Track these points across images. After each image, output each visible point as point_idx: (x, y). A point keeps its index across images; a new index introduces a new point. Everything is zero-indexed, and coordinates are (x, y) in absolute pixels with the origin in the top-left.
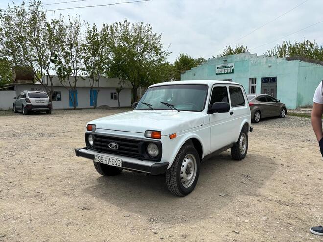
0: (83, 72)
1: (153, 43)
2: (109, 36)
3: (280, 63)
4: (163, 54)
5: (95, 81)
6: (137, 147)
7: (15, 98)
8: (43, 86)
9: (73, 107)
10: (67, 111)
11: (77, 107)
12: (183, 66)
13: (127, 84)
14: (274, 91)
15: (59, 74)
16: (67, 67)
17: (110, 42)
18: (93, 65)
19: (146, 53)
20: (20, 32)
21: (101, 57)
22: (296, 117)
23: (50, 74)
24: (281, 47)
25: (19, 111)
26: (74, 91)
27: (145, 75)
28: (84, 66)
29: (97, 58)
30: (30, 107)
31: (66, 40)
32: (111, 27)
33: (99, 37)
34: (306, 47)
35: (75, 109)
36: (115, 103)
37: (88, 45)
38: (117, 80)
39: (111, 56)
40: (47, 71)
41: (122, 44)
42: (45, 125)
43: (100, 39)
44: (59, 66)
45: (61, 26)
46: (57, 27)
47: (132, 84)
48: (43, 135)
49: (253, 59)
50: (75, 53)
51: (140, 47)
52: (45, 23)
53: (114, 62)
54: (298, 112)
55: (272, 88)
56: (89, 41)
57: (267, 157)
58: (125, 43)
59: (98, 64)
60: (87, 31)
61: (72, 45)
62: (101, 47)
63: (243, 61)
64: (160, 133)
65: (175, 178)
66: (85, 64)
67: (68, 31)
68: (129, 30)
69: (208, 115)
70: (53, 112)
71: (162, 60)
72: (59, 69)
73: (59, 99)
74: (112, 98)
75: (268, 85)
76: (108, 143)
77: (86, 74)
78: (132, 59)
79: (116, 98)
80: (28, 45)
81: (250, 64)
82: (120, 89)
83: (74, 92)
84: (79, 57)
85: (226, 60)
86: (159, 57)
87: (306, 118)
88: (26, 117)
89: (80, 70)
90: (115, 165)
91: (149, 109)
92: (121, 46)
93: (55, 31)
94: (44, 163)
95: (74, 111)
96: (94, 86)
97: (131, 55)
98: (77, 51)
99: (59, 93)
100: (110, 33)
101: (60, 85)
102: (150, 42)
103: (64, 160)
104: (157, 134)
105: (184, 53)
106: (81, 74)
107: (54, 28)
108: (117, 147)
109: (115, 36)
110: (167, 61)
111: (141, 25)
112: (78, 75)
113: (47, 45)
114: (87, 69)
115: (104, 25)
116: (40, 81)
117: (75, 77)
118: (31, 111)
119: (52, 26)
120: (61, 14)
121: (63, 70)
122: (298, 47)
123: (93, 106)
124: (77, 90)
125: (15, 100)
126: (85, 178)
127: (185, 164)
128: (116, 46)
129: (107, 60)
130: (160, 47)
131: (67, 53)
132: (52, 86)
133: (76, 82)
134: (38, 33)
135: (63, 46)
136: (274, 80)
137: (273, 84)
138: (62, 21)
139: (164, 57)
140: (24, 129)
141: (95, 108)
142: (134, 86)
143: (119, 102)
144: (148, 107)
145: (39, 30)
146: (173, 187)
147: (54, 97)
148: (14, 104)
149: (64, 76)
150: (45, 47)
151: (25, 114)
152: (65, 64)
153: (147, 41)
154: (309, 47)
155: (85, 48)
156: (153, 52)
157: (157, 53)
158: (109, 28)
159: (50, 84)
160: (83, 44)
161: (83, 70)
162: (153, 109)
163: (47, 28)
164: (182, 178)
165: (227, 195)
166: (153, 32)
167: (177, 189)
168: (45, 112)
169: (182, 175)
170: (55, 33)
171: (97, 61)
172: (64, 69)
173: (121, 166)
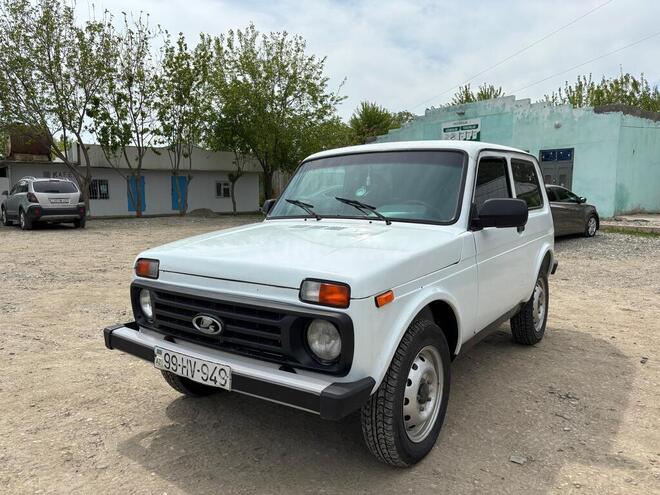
0: (157, 137)
1: (308, 77)
2: (213, 60)
3: (580, 118)
4: (329, 99)
5: (182, 157)
6: (275, 329)
7: (6, 193)
8: (69, 168)
9: (135, 213)
10: (120, 221)
11: (143, 213)
12: (369, 127)
13: (251, 164)
14: (566, 178)
15: (104, 141)
16: (121, 126)
17: (215, 74)
18: (177, 121)
19: (291, 98)
20: (17, 49)
21: (196, 105)
22: (618, 235)
23: (84, 142)
24: (574, 89)
25: (16, 222)
26: (136, 178)
27: (290, 144)
28: (158, 125)
29: (188, 108)
30: (37, 212)
31: (119, 68)
32: (218, 42)
33: (191, 64)
34: (624, 89)
35: (138, 217)
36: (226, 205)
37: (167, 78)
38: (231, 156)
39: (216, 105)
40: (77, 135)
41: (240, 78)
42: (64, 253)
43: (192, 67)
44: (103, 124)
45: (108, 36)
46: (98, 39)
47: (263, 164)
48: (53, 277)
49: (521, 110)
50: (139, 96)
51: (279, 85)
52: (72, 28)
53: (223, 116)
54: (620, 224)
55: (562, 172)
56: (169, 70)
57: (594, 335)
58: (248, 76)
59: (188, 119)
60: (164, 49)
61: (131, 79)
62: (195, 83)
63: (500, 114)
64: (345, 288)
65: (389, 421)
66: (160, 119)
67: (122, 48)
68: (256, 49)
69: (470, 233)
70: (88, 223)
71: (325, 113)
72: (104, 130)
73: (105, 196)
74: (219, 193)
75: (555, 166)
76: (193, 314)
77: (164, 142)
78: (261, 109)
79: (227, 193)
80: (34, 77)
81: (514, 121)
82: (235, 175)
83: (137, 180)
84: (148, 104)
85: (463, 114)
86: (320, 106)
87: (642, 238)
88: (28, 234)
89: (150, 133)
90: (212, 384)
91: (305, 217)
92: (239, 83)
93: (94, 48)
94: (37, 357)
95: (135, 222)
96: (181, 167)
97: (260, 101)
98: (142, 92)
99: (104, 183)
100: (215, 55)
101: (107, 164)
102: (300, 73)
103: (89, 348)
104: (337, 292)
105: (371, 102)
106: (152, 142)
107: (92, 40)
108: (216, 328)
109: (225, 61)
110: (336, 114)
111: (281, 37)
112: (145, 144)
113: (77, 77)
114: (165, 131)
115: (202, 37)
116: (61, 156)
117: (139, 148)
118: (39, 221)
119: (87, 36)
120: (106, 11)
121: (113, 133)
122: (609, 88)
123: (178, 212)
124: (143, 178)
125: (5, 197)
126: (135, 403)
127: (414, 375)
128: (228, 81)
129: (208, 113)
130: (322, 84)
131: (121, 96)
132: (88, 168)
133: (140, 158)
134: (58, 52)
135: (112, 79)
136: (566, 155)
137: (564, 163)
138: (109, 25)
139: (329, 107)
140: (14, 261)
141: (182, 215)
142: (265, 168)
143: (234, 203)
144: (303, 212)
145: (59, 45)
146: (383, 446)
147: (94, 190)
148: (3, 206)
149: (115, 146)
150: (73, 83)
151: (27, 229)
152: (116, 119)
153: (295, 73)
154: (631, 88)
155: (161, 86)
156: (306, 95)
157: (315, 99)
158: (213, 43)
159: (84, 163)
160: (156, 77)
161: (156, 132)
162: (318, 218)
163: (77, 40)
164: (408, 418)
165: (530, 460)
166: (307, 53)
167: (394, 452)
168: (72, 225)
169: (408, 410)
170: (94, 52)
171: (186, 113)
172: (115, 131)
173: (228, 387)
